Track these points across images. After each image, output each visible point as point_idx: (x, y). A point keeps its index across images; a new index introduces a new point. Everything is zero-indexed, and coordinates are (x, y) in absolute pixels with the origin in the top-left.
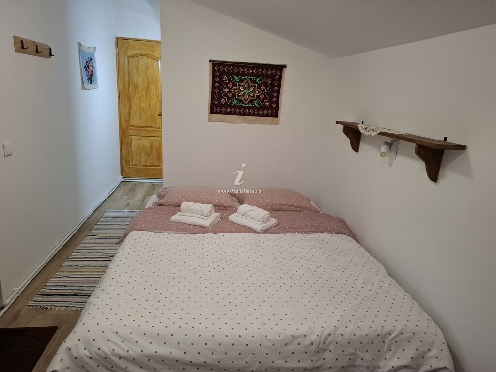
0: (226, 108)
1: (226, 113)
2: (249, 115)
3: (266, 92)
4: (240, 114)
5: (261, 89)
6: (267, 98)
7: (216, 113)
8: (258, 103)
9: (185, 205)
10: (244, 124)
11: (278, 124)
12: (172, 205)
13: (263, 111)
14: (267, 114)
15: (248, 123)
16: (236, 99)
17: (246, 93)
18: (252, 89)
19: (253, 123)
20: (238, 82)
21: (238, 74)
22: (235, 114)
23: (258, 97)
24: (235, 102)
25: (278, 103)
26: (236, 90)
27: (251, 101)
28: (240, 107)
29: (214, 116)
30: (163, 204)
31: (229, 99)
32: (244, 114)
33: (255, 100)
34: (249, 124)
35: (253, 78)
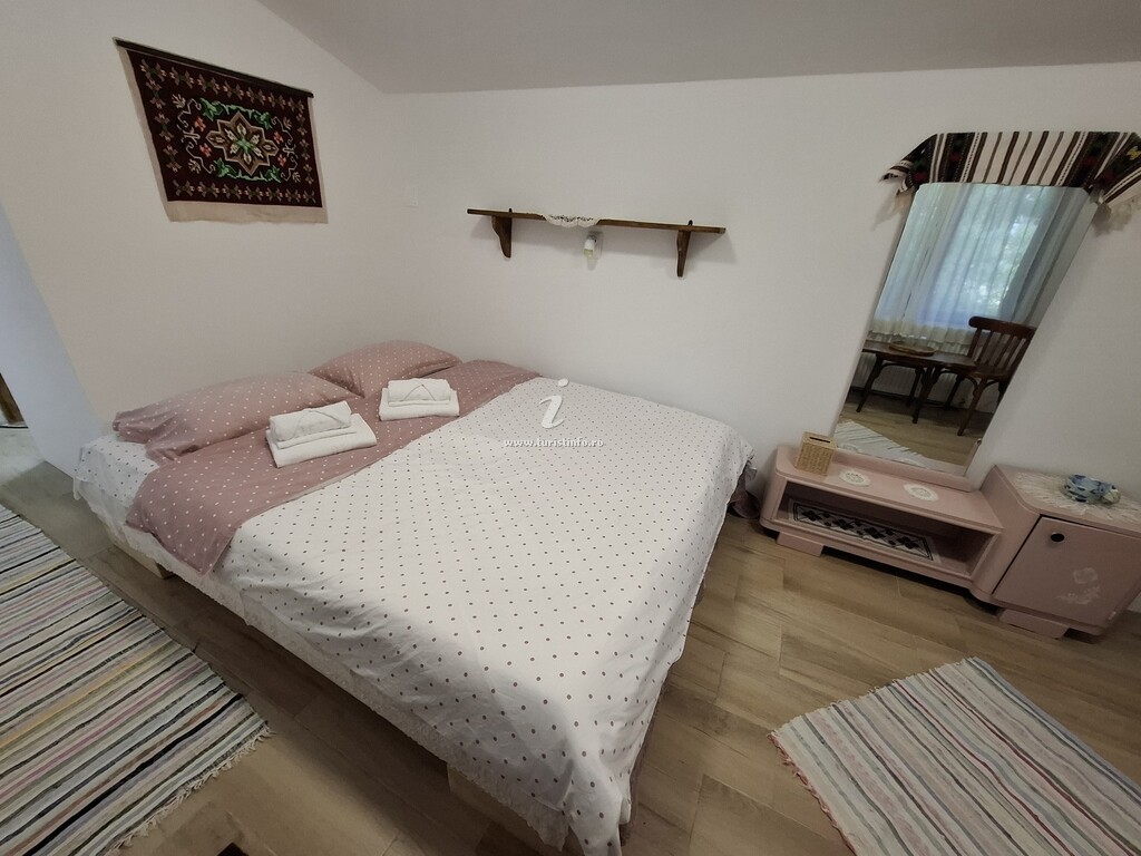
0: (208, 185)
1: (210, 198)
2: (265, 201)
3: (288, 150)
4: (244, 200)
5: (275, 142)
6: (292, 165)
7: (185, 197)
8: (278, 175)
9: (281, 422)
10: (260, 223)
11: (324, 220)
12: (223, 439)
13: (293, 193)
14: (302, 199)
15: (269, 221)
16: (226, 163)
17: (246, 148)
18: (255, 140)
19: (280, 221)
20: (216, 117)
21: (211, 97)
22: (233, 200)
23: (274, 160)
24: (225, 171)
25: (315, 174)
26: (220, 140)
27: (262, 169)
28: (243, 184)
29: (180, 205)
30: (199, 444)
31: (208, 161)
32: (255, 201)
33: (270, 168)
34: (270, 224)
35: (250, 112)
